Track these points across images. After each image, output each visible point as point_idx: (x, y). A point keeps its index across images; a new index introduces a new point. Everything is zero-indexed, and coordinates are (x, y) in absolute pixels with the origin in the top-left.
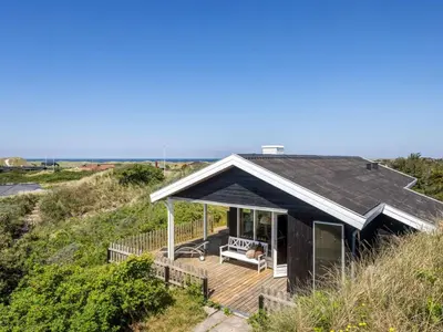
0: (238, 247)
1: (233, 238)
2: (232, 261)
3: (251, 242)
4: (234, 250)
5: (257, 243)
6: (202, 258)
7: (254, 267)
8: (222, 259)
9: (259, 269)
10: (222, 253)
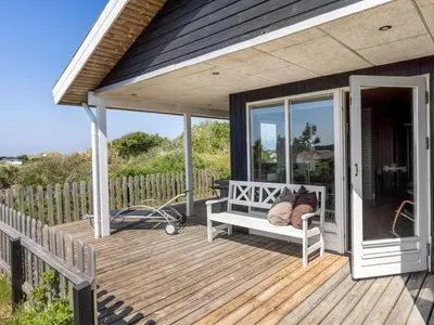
0: (250, 203)
1: (239, 184)
2: (239, 233)
3: (279, 187)
4: (242, 209)
5: (296, 188)
6: (170, 229)
7: (292, 248)
8: (210, 231)
9: (306, 251)
10: (211, 217)
